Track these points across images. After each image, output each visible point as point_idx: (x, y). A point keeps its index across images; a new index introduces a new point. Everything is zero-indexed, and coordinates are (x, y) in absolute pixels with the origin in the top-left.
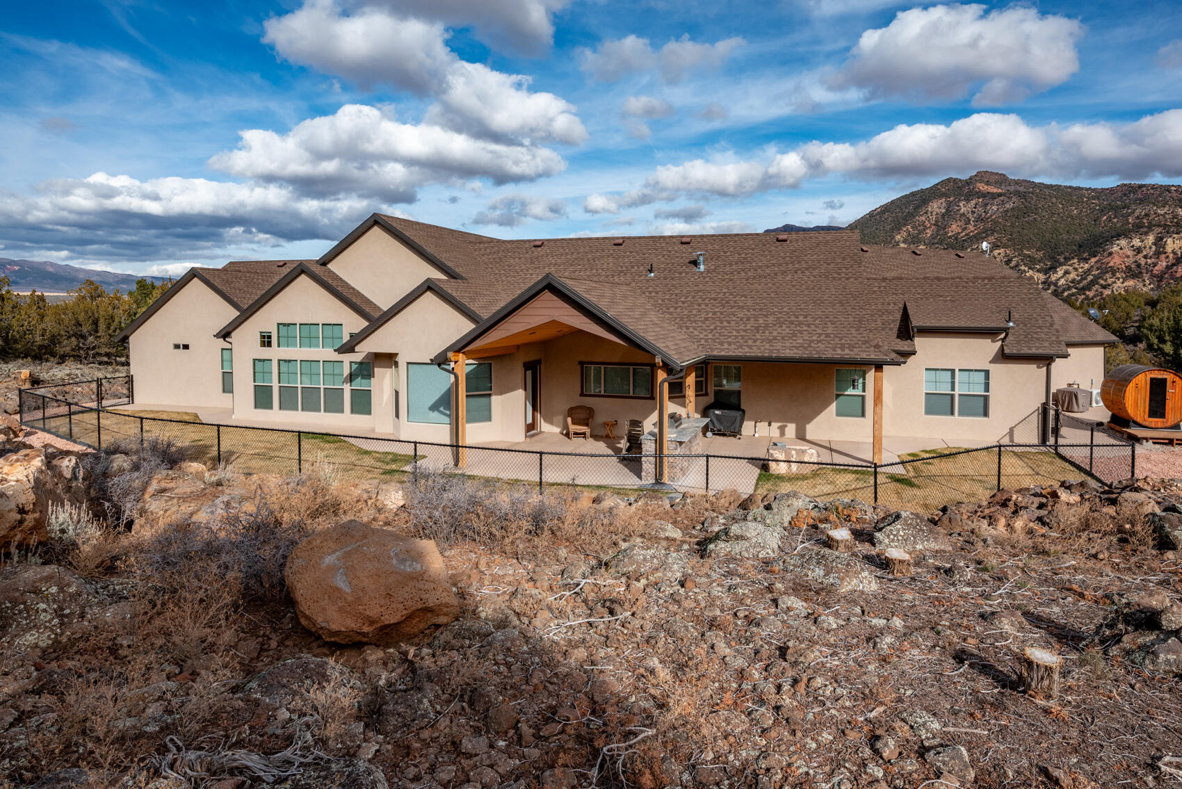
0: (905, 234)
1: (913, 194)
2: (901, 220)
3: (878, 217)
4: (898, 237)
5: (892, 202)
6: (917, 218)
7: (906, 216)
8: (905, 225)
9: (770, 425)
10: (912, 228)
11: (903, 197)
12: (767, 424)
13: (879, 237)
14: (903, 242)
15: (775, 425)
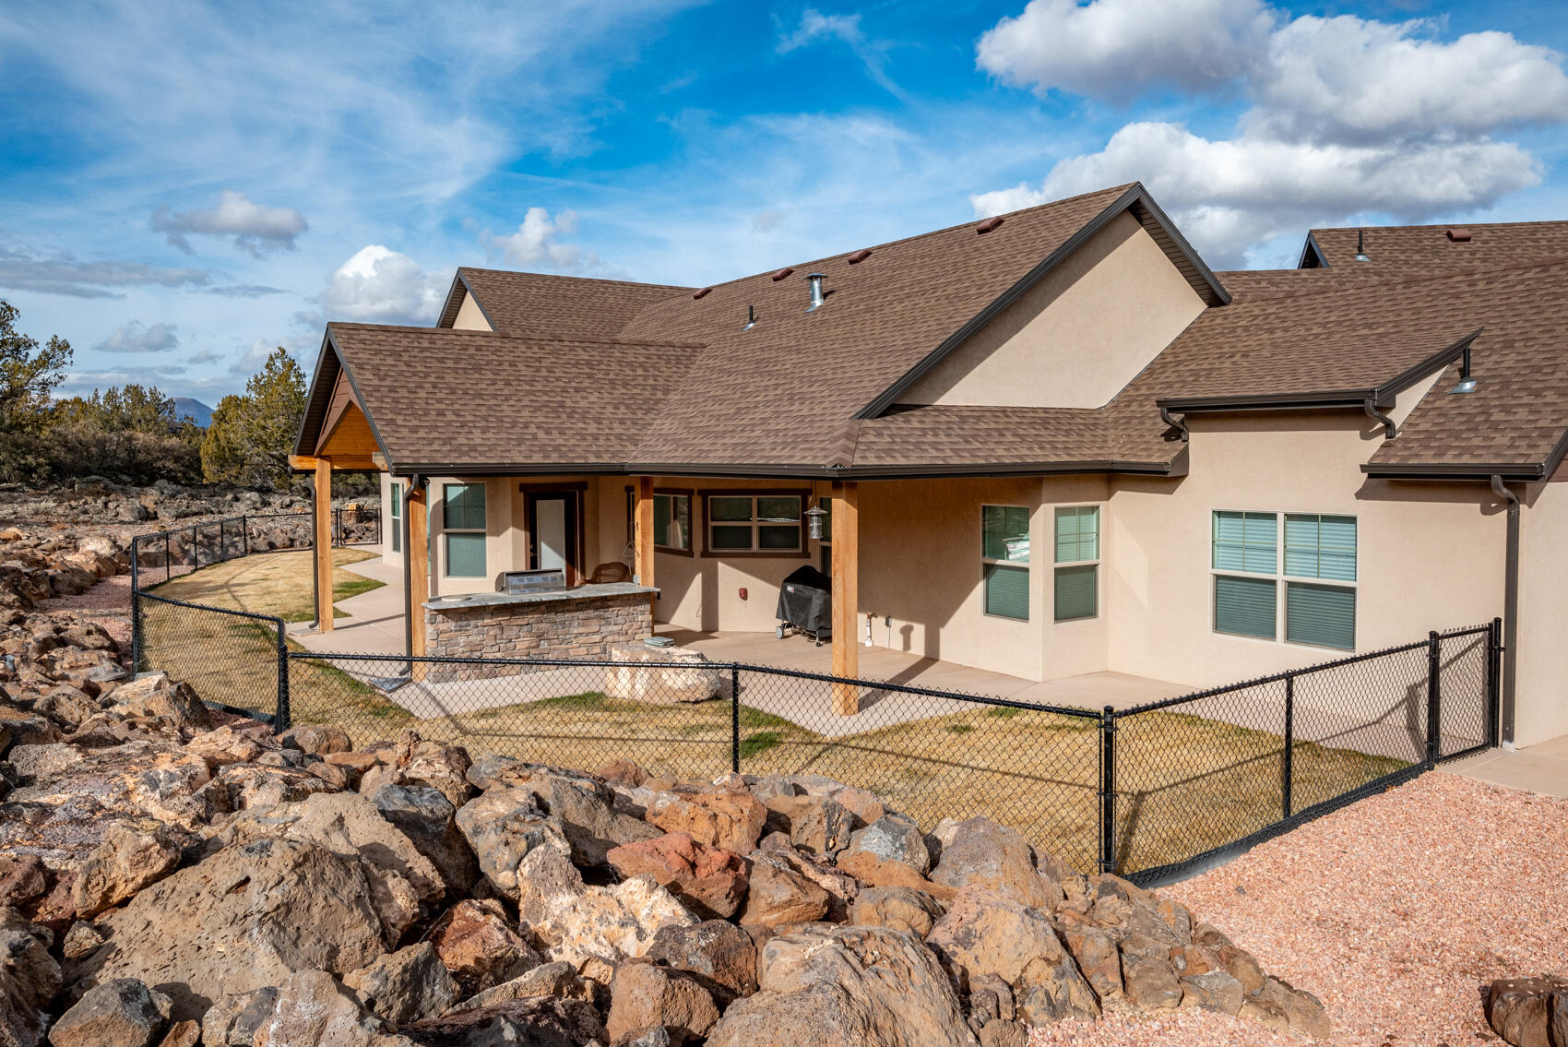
9: (887, 624)
12: (883, 620)
15: (897, 624)
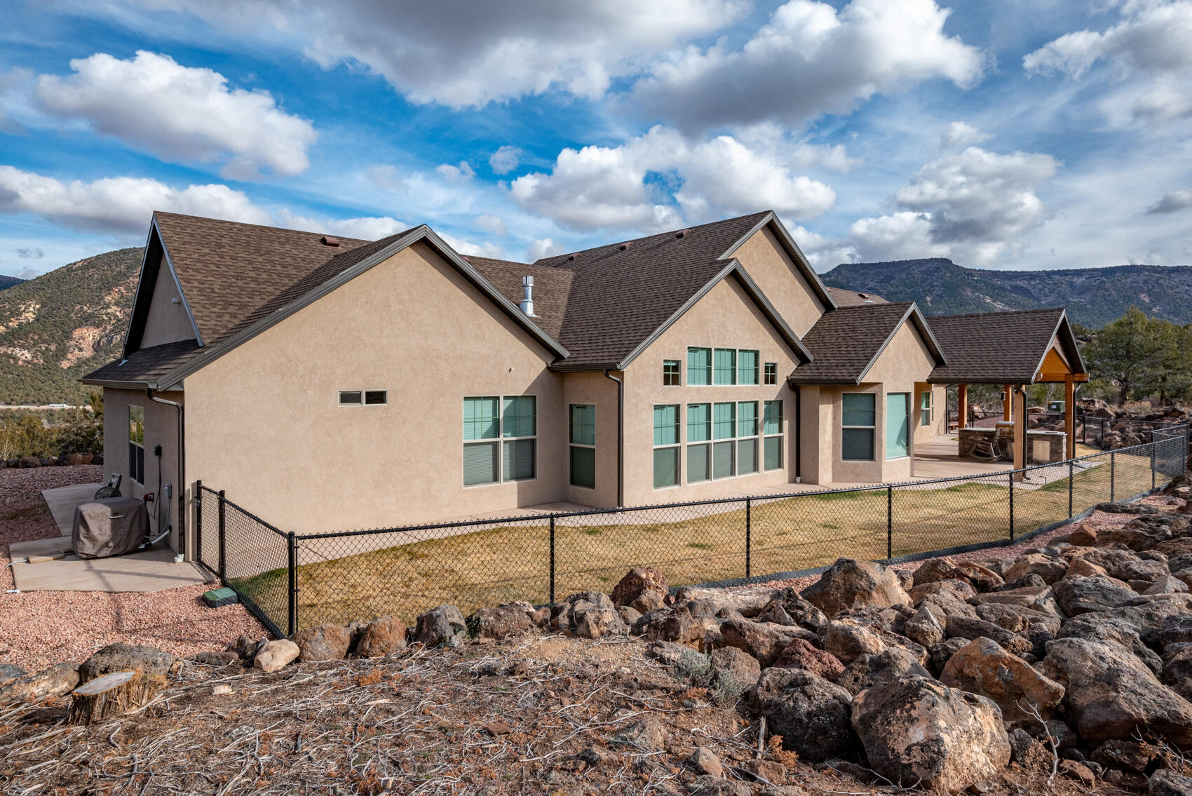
0: (117, 296)
1: (123, 252)
2: (111, 280)
3: (79, 272)
4: (108, 299)
5: (98, 257)
6: (131, 279)
7: (118, 275)
8: (117, 286)
10: (125, 289)
11: (111, 253)
13: (82, 296)
14: (115, 304)
